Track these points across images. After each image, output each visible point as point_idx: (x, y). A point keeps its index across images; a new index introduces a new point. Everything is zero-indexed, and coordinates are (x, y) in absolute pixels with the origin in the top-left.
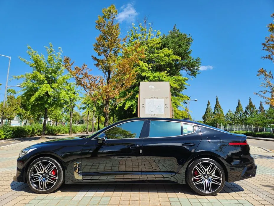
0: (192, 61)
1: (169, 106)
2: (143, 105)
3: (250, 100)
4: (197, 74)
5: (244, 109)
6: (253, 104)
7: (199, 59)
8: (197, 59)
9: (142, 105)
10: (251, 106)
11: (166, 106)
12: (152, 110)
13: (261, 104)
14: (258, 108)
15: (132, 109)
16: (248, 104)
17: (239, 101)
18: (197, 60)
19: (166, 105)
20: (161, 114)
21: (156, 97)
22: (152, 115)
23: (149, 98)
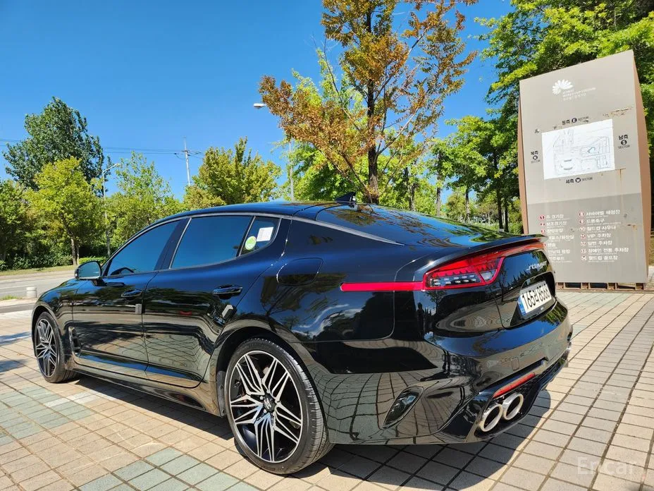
1: (632, 139)
2: (535, 153)
9: (532, 153)
11: (623, 139)
12: (568, 165)
19: (620, 138)
20: (602, 174)
21: (579, 120)
22: (568, 182)
23: (555, 128)
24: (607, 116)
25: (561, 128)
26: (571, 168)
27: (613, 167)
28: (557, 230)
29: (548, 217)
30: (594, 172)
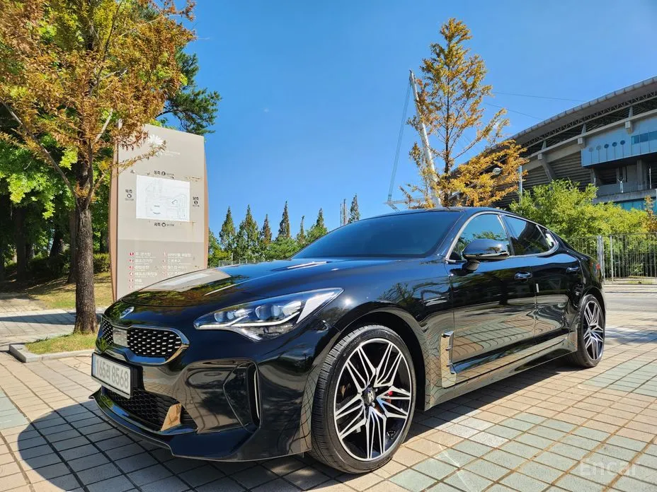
0: (200, 97)
1: (201, 202)
2: (129, 191)
3: (248, 211)
4: (205, 132)
5: (238, 230)
6: (254, 219)
7: (217, 97)
8: (213, 95)
9: (127, 191)
10: (248, 224)
11: (195, 200)
12: (157, 210)
13: (266, 220)
14: (260, 228)
15: (39, 202)
16: (244, 219)
17: (229, 211)
18: (212, 98)
19: (194, 198)
20: (181, 223)
21: (168, 174)
22: (155, 224)
23: (148, 174)
24: (186, 179)
25: (153, 176)
26: (159, 213)
27: (187, 219)
28: (144, 267)
29: (137, 254)
30: (176, 220)
